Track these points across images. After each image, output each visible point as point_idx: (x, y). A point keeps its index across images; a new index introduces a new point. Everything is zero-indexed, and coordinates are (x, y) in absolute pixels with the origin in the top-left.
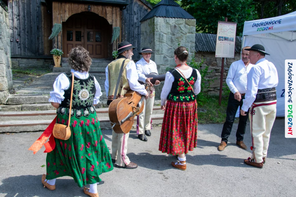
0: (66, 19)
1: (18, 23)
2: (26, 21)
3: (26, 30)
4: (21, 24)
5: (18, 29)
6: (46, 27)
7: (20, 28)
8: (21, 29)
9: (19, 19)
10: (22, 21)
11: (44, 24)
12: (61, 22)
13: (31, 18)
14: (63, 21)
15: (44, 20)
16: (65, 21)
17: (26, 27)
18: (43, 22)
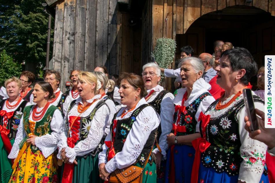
0: (187, 25)
1: (72, 49)
2: (86, 44)
3: (86, 62)
4: (78, 49)
5: (71, 61)
6: (124, 54)
7: (74, 59)
8: (77, 60)
9: (74, 41)
10: (79, 43)
11: (121, 49)
12: (175, 34)
13: (97, 38)
14: (181, 32)
15: (121, 39)
16: (185, 32)
17: (86, 55)
18: (119, 45)
